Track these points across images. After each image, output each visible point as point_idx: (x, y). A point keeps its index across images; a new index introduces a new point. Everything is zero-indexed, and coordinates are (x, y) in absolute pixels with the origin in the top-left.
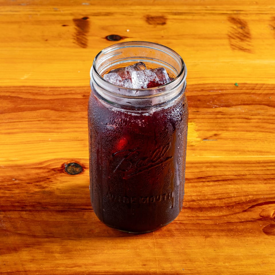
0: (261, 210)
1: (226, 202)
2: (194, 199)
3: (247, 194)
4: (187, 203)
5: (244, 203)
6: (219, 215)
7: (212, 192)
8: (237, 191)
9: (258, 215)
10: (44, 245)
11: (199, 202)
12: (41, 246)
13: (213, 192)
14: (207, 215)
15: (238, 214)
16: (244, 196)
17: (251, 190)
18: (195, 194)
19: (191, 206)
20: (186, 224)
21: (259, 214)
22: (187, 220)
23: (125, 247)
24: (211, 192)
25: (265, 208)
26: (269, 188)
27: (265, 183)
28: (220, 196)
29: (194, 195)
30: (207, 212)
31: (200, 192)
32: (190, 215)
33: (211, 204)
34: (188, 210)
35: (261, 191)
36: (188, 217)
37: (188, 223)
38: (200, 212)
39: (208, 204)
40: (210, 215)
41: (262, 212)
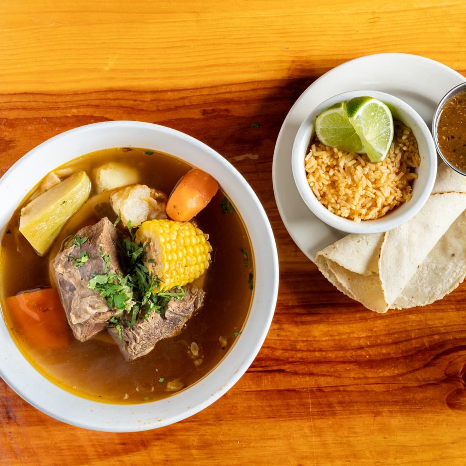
0: (447, 363)
1: (404, 349)
2: (362, 344)
3: (433, 332)
4: (354, 353)
5: (426, 349)
6: (392, 375)
7: (387, 329)
8: (420, 327)
9: (443, 373)
10: (178, 436)
11: (369, 351)
12: (173, 438)
13: (389, 330)
14: (379, 374)
15: (418, 371)
16: (428, 336)
17: (437, 323)
18: (364, 335)
19: (359, 359)
20: (352, 391)
21: (444, 371)
22: (352, 385)
23: (276, 435)
24: (385, 330)
25: (452, 360)
26: (461, 319)
27: (458, 310)
28: (397, 338)
29: (362, 337)
30: (378, 370)
31: (371, 330)
32: (356, 376)
33: (383, 354)
34: (355, 365)
35: (451, 326)
36: (354, 378)
37: (354, 389)
38: (370, 370)
39: (380, 354)
40: (381, 375)
41: (448, 366)
